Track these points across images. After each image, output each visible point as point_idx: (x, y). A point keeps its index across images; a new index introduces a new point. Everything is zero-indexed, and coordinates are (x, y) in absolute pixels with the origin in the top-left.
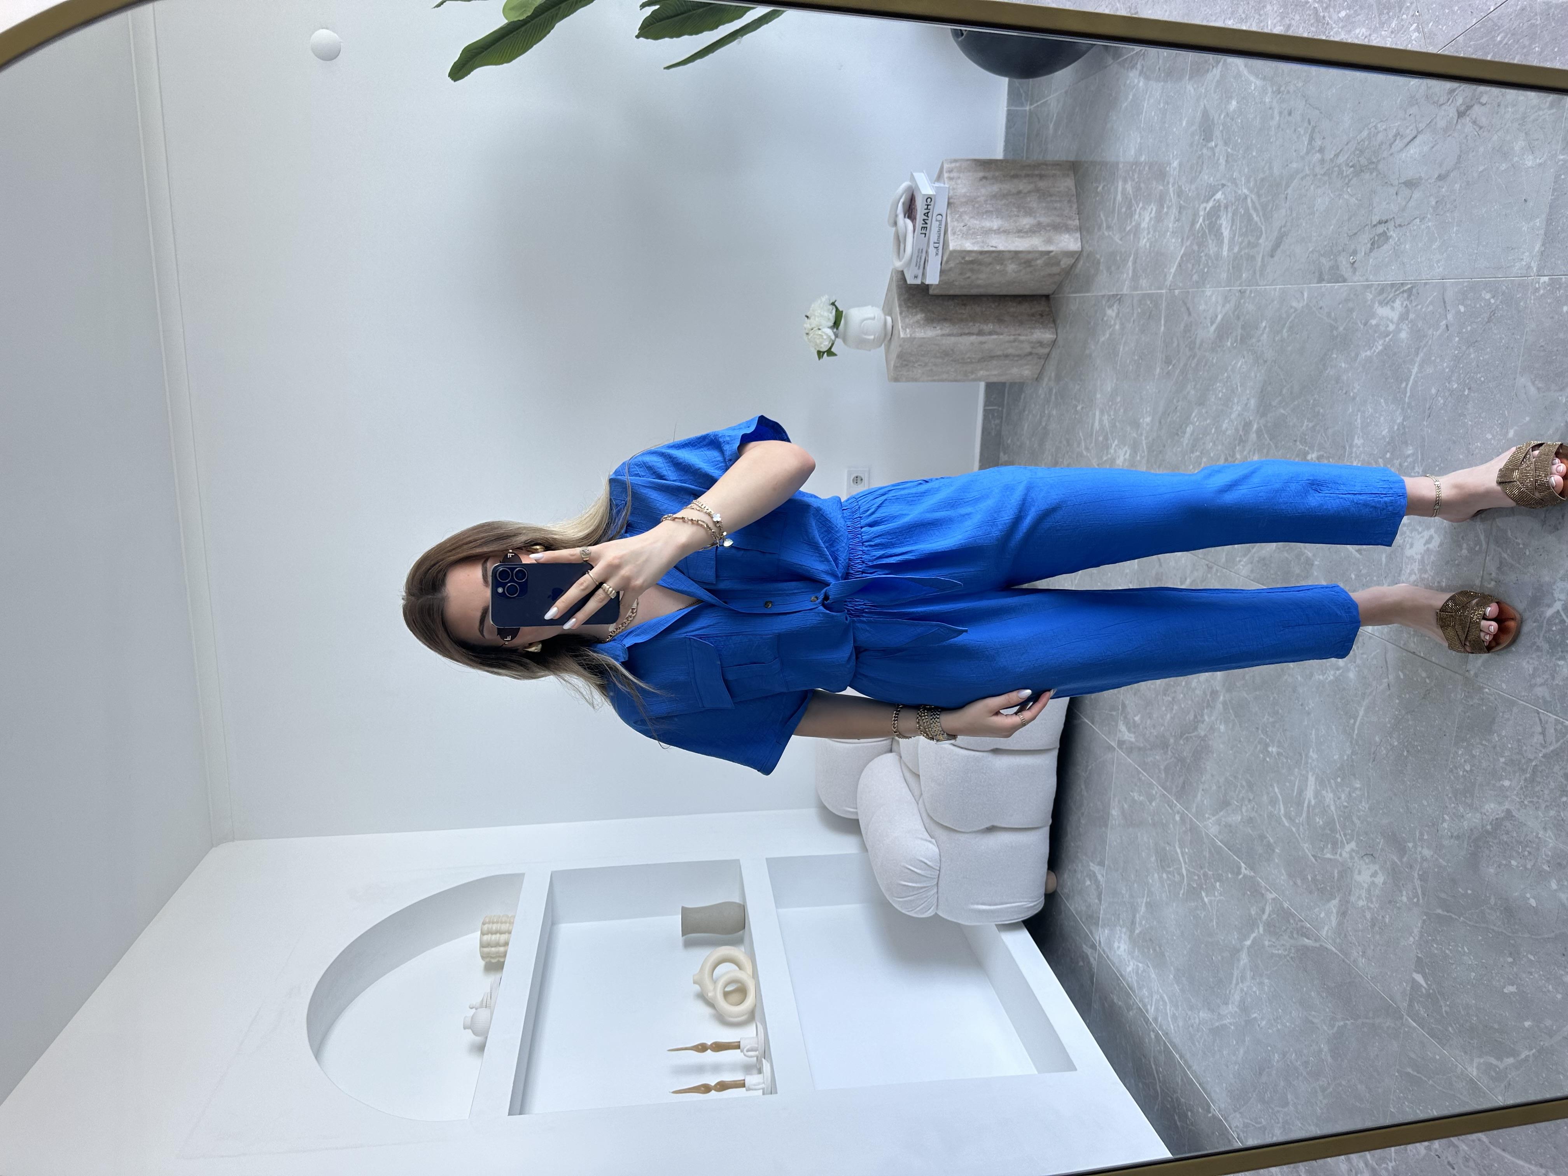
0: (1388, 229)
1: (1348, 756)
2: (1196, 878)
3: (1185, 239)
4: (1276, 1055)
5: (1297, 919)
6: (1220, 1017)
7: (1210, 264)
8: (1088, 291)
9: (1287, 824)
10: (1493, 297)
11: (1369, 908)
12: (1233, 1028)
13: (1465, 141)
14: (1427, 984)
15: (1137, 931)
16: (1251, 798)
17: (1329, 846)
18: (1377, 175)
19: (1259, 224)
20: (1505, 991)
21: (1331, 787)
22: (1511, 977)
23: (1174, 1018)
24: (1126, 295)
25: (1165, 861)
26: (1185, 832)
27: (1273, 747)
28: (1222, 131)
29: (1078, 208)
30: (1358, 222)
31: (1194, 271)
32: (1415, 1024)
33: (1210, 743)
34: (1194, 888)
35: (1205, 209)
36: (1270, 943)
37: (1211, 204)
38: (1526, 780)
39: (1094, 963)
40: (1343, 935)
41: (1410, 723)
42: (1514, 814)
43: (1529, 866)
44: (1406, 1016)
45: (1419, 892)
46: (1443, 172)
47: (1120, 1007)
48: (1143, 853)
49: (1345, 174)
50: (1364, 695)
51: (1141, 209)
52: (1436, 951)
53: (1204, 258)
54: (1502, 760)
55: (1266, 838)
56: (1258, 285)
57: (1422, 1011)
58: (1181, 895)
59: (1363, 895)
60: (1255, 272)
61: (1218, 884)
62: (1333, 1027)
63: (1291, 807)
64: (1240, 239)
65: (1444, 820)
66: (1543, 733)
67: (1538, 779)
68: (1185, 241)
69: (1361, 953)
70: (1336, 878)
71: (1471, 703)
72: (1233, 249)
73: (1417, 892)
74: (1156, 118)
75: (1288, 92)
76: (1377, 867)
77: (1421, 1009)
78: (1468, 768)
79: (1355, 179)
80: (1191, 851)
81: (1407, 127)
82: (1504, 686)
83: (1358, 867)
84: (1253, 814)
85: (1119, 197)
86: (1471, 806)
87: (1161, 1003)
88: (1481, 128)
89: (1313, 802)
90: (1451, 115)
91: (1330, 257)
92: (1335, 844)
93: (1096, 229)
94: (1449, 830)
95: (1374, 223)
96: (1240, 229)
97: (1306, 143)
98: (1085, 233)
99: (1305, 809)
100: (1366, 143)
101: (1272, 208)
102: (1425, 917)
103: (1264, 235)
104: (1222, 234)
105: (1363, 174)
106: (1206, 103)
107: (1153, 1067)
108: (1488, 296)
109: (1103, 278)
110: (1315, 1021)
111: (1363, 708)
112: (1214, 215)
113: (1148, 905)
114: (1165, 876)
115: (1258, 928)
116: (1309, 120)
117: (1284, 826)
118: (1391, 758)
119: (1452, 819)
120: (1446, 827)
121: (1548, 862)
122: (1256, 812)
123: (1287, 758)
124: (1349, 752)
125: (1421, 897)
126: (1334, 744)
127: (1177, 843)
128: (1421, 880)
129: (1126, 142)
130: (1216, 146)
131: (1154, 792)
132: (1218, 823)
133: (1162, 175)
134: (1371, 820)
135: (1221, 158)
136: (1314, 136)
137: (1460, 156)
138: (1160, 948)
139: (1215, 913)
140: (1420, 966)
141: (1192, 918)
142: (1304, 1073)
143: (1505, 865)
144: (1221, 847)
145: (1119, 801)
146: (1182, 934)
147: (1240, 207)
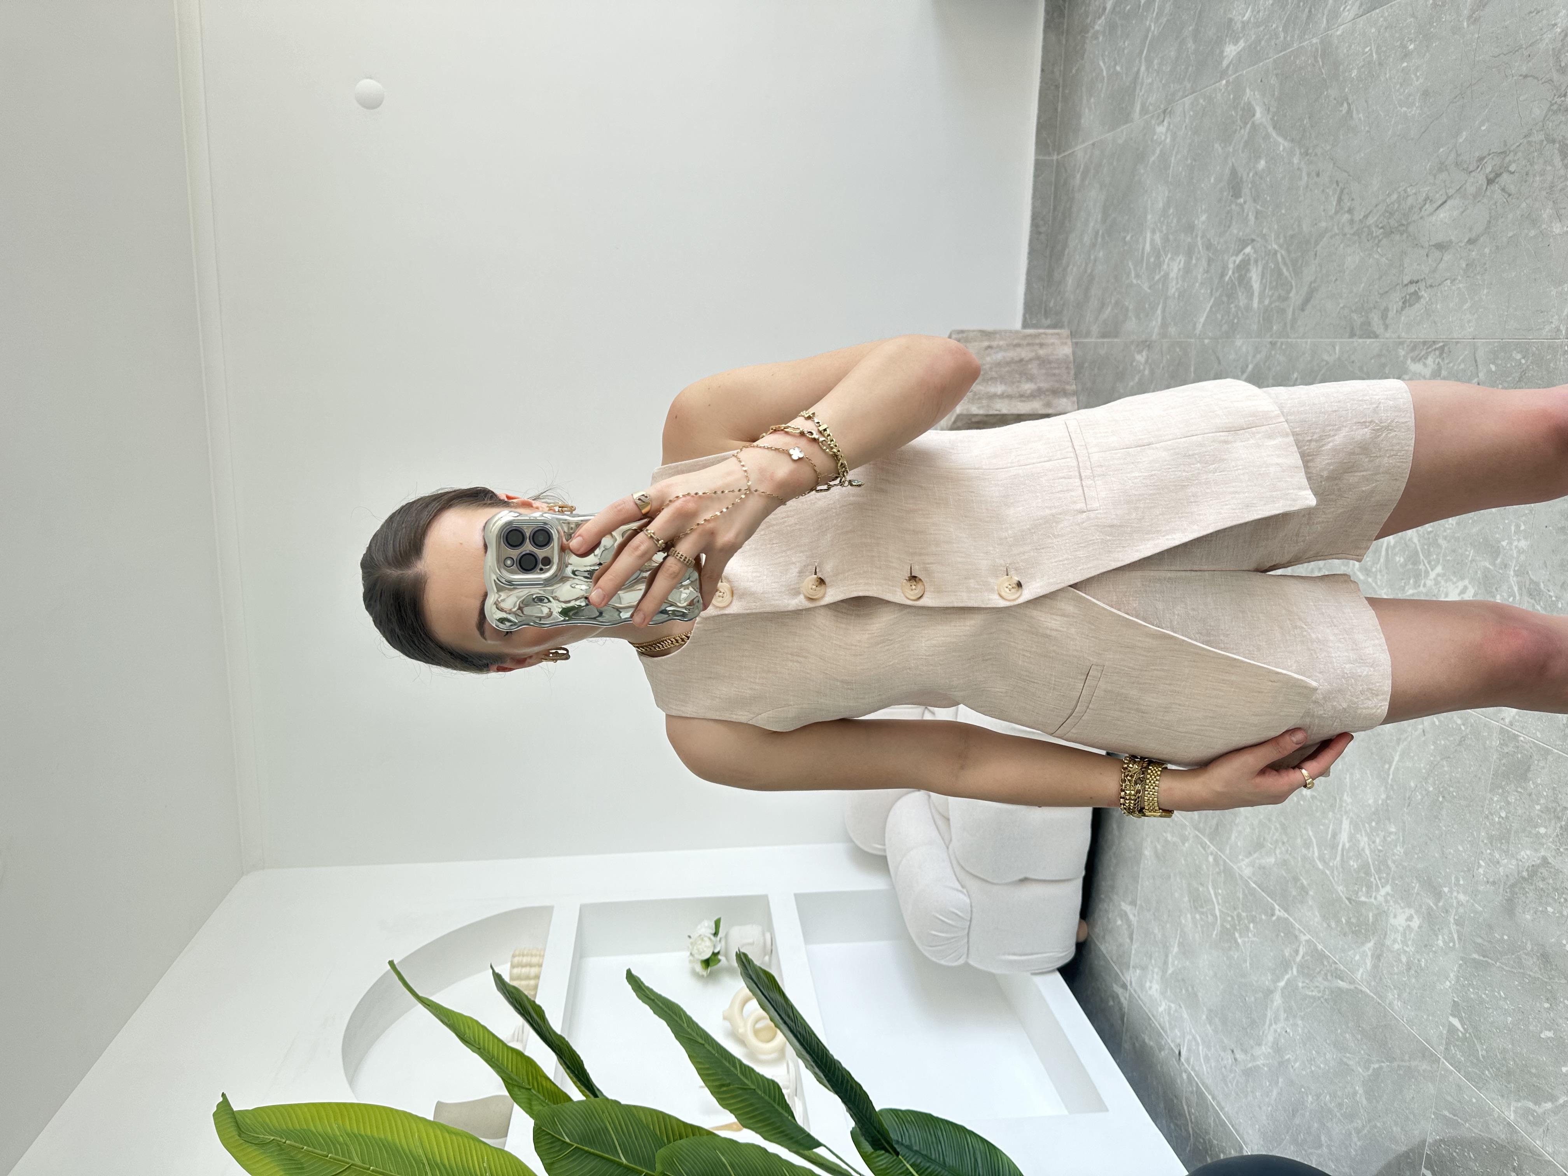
0: (1419, 289)
1: (1383, 800)
2: (1229, 919)
3: (1214, 291)
4: (1310, 1097)
5: (1331, 961)
6: (1254, 1058)
7: (1240, 315)
8: (1116, 339)
10: (1524, 358)
11: (1405, 952)
12: (1266, 1069)
13: (1494, 207)
14: (1464, 1028)
15: (1170, 972)
16: (1285, 840)
17: (1364, 889)
18: (1407, 237)
19: (1289, 279)
20: (1542, 1036)
21: (1366, 831)
22: (1549, 1023)
23: (1207, 1059)
24: (1155, 342)
25: (1198, 902)
26: (1219, 874)
28: (1251, 189)
30: (1389, 282)
31: (1224, 321)
32: (1452, 1068)
34: (1227, 929)
35: (1235, 262)
36: (1304, 984)
37: (1240, 257)
38: (1561, 828)
39: (1125, 1003)
40: (1378, 977)
41: (1446, 769)
42: (1550, 861)
44: (1441, 1059)
45: (1456, 936)
46: (1473, 235)
47: (1151, 1048)
48: (1176, 894)
49: (1374, 234)
50: (1399, 740)
51: (1169, 259)
52: (1472, 996)
53: (1233, 309)
54: (1538, 807)
55: (1299, 880)
56: (1288, 337)
57: (1460, 1055)
58: (1214, 936)
59: (1399, 938)
60: (1285, 324)
61: (1251, 925)
62: (1368, 1069)
63: (1325, 849)
64: (1270, 293)
68: (1214, 294)
69: (1396, 996)
70: (1371, 920)
71: (1506, 750)
72: (1263, 302)
73: (1453, 936)
74: (1184, 173)
75: (1316, 155)
76: (1412, 911)
77: (1458, 1052)
78: (1503, 814)
79: (1385, 240)
80: (1224, 892)
81: (1437, 192)
82: (1539, 735)
83: (1394, 910)
84: (1287, 857)
85: (1148, 248)
86: (1506, 852)
87: (1194, 1043)
88: (1510, 195)
89: (1347, 845)
90: (1480, 182)
91: (1361, 314)
92: (1369, 887)
93: (1124, 279)
94: (1484, 875)
95: (1405, 282)
96: (1271, 282)
97: (1334, 204)
99: (1339, 853)
100: (1396, 206)
101: (1302, 264)
102: (1461, 962)
103: (1294, 291)
104: (1252, 287)
105: (1393, 235)
106: (1233, 160)
107: (1185, 1108)
108: (1519, 356)
109: (1131, 324)
110: (1351, 1063)
111: (1398, 753)
112: (1243, 267)
113: (1181, 944)
114: (1198, 916)
115: (1292, 969)
116: (1337, 182)
117: (1318, 869)
118: (1426, 803)
119: (1489, 865)
120: (1482, 872)
122: (1290, 854)
123: (1321, 801)
124: (1383, 796)
125: (1457, 942)
126: (1368, 788)
127: (1210, 883)
128: (1457, 925)
129: (1154, 195)
130: (1245, 202)
131: (1185, 832)
132: (1252, 864)
133: (1190, 228)
134: (1406, 864)
135: (1250, 214)
136: (1343, 197)
137: (1489, 222)
138: (1193, 988)
139: (1248, 955)
140: (1456, 1010)
141: (1225, 959)
142: (1338, 1114)
143: (1542, 911)
144: (1255, 889)
145: (1152, 842)
146: (1215, 975)
147: (1270, 261)
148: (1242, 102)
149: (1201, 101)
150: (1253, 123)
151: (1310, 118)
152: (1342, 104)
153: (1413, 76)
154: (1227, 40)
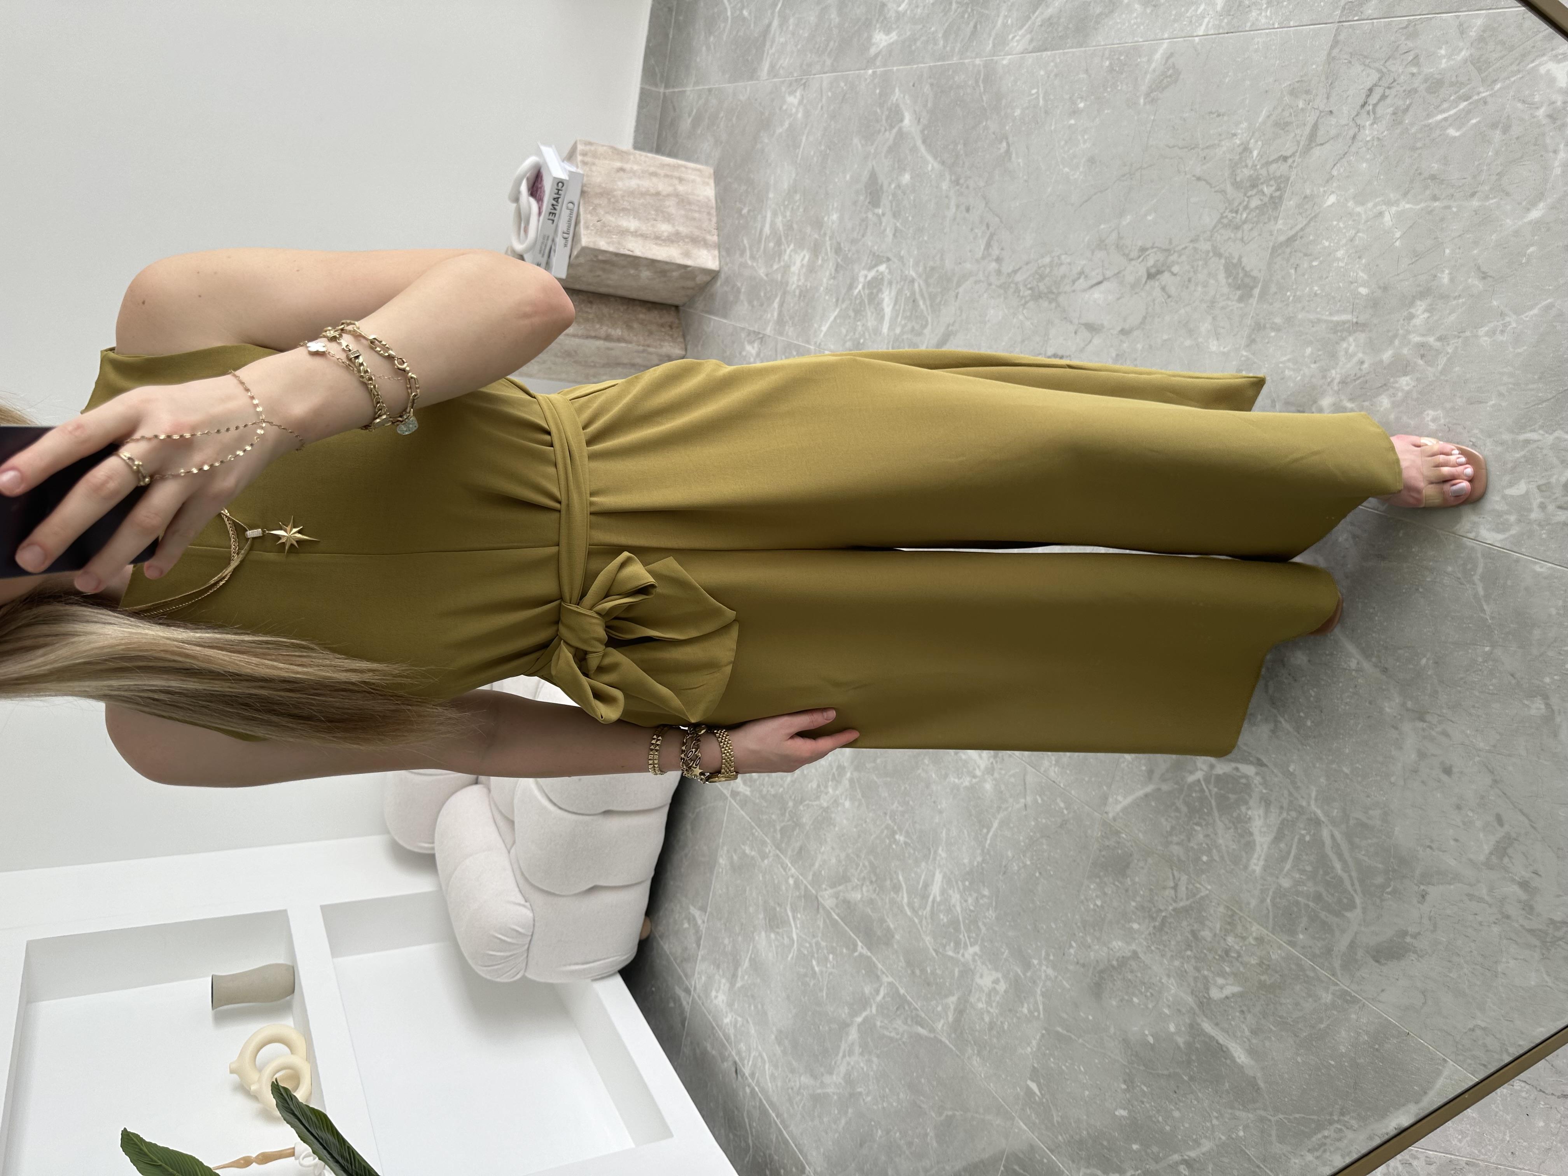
1: (978, 863)
2: (808, 945)
3: (841, 298)
4: (879, 1131)
5: (912, 1007)
6: (823, 1085)
8: (725, 316)
9: (909, 913)
11: (988, 1012)
12: (835, 1097)
13: (1152, 304)
14: (1041, 1093)
16: (874, 879)
17: (952, 944)
18: (1056, 307)
19: (925, 313)
20: (1117, 1113)
21: (958, 888)
22: (1123, 1102)
23: (773, 1077)
24: (769, 335)
25: (775, 922)
26: (799, 897)
27: (901, 835)
28: (891, 202)
29: (717, 223)
30: (1032, 348)
31: (849, 335)
32: (1024, 1127)
33: (833, 816)
34: (804, 955)
35: (866, 276)
36: (882, 1024)
37: (873, 273)
38: (1154, 927)
39: (687, 1007)
40: (960, 1031)
41: (1045, 847)
42: (1140, 955)
43: (1150, 1006)
44: (1017, 1118)
45: (1041, 1007)
46: (1127, 327)
47: (713, 1056)
48: (751, 910)
49: (1021, 294)
50: (999, 808)
51: (791, 251)
52: (1052, 1065)
53: (860, 326)
54: (1133, 904)
55: (886, 921)
57: (1033, 1116)
58: (789, 959)
59: (984, 999)
61: (831, 956)
62: (941, 1114)
63: (915, 898)
64: (903, 320)
65: (1071, 946)
66: (1175, 888)
67: (1166, 929)
68: (840, 301)
69: (976, 1052)
70: (957, 976)
71: (1107, 843)
72: (895, 328)
73: (1038, 1006)
74: (815, 159)
75: (968, 187)
76: (999, 975)
77: (1033, 1114)
78: (1099, 903)
79: (1032, 302)
80: (804, 917)
81: (1093, 269)
82: (1141, 835)
83: (980, 970)
84: (874, 896)
85: (767, 230)
86: (1098, 939)
87: (759, 1061)
88: (1169, 296)
89: (938, 899)
90: (1140, 273)
92: (958, 944)
93: (738, 253)
94: (1075, 956)
96: (904, 311)
97: (982, 247)
98: (724, 253)
99: (930, 904)
100: (1048, 270)
101: (941, 301)
102: (1044, 1032)
103: (930, 324)
104: (883, 309)
105: (1040, 300)
106: (874, 163)
107: (746, 1121)
109: (743, 308)
110: (924, 1106)
111: (997, 821)
112: (875, 285)
113: (752, 961)
114: (773, 936)
115: (871, 1007)
116: (988, 225)
117: (906, 914)
118: (1023, 875)
119: (1080, 947)
120: (1073, 953)
121: (1169, 1006)
122: (878, 894)
123: (914, 850)
124: (979, 859)
125: (1041, 1012)
126: (964, 848)
127: (789, 906)
128: (1043, 997)
129: (779, 171)
130: (883, 214)
131: (767, 851)
132: (836, 896)
133: (818, 224)
134: (996, 929)
135: (888, 229)
136: (992, 243)
137: (1145, 318)
138: (762, 1006)
139: (825, 983)
140: (1035, 1075)
141: (800, 984)
142: (907, 1152)
143: (1127, 1001)
144: (837, 921)
145: (728, 851)
146: (788, 997)
147: (906, 288)
148: (889, 104)
149: (842, 84)
150: (900, 129)
151: (965, 145)
152: (1001, 142)
153: (1079, 137)
154: (878, 26)
